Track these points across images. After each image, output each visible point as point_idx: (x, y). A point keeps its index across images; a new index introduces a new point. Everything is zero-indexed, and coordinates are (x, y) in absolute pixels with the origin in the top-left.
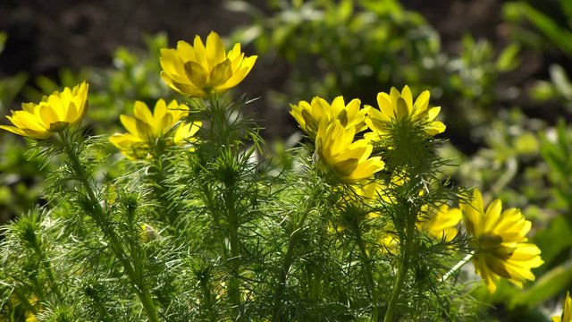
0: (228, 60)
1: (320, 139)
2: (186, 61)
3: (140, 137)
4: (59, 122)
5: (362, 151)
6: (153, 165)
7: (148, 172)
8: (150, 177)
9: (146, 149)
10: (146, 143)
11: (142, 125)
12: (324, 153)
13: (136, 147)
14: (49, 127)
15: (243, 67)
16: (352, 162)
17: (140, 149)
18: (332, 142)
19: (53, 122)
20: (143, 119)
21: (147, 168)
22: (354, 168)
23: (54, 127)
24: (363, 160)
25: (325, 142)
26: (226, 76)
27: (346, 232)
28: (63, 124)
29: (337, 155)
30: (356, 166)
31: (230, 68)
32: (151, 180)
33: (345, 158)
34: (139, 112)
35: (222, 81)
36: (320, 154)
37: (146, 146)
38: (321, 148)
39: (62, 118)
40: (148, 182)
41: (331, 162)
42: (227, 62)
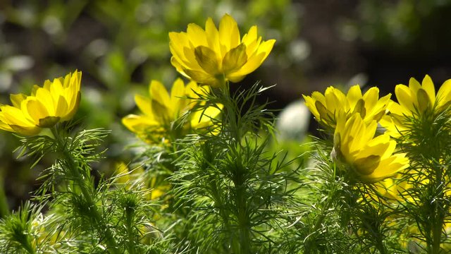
0: (242, 45)
1: (339, 135)
2: (196, 46)
3: (156, 120)
4: (49, 117)
5: (384, 147)
6: (167, 151)
7: (161, 158)
8: (164, 164)
9: (161, 133)
10: (161, 126)
11: (157, 107)
12: (342, 149)
13: (150, 130)
14: (38, 123)
15: (259, 52)
16: (374, 159)
17: (155, 132)
18: (351, 139)
19: (42, 117)
20: (158, 100)
21: (160, 155)
22: (376, 166)
23: (42, 123)
24: (385, 156)
25: (344, 137)
26: (240, 62)
27: (367, 236)
28: (53, 119)
29: (357, 152)
30: (378, 164)
31: (245, 53)
32: (164, 168)
33: (366, 155)
34: (155, 93)
35: (236, 68)
36: (338, 150)
37: (162, 129)
38: (339, 144)
39: (52, 113)
40: (160, 170)
41: (350, 159)
42: (241, 47)
